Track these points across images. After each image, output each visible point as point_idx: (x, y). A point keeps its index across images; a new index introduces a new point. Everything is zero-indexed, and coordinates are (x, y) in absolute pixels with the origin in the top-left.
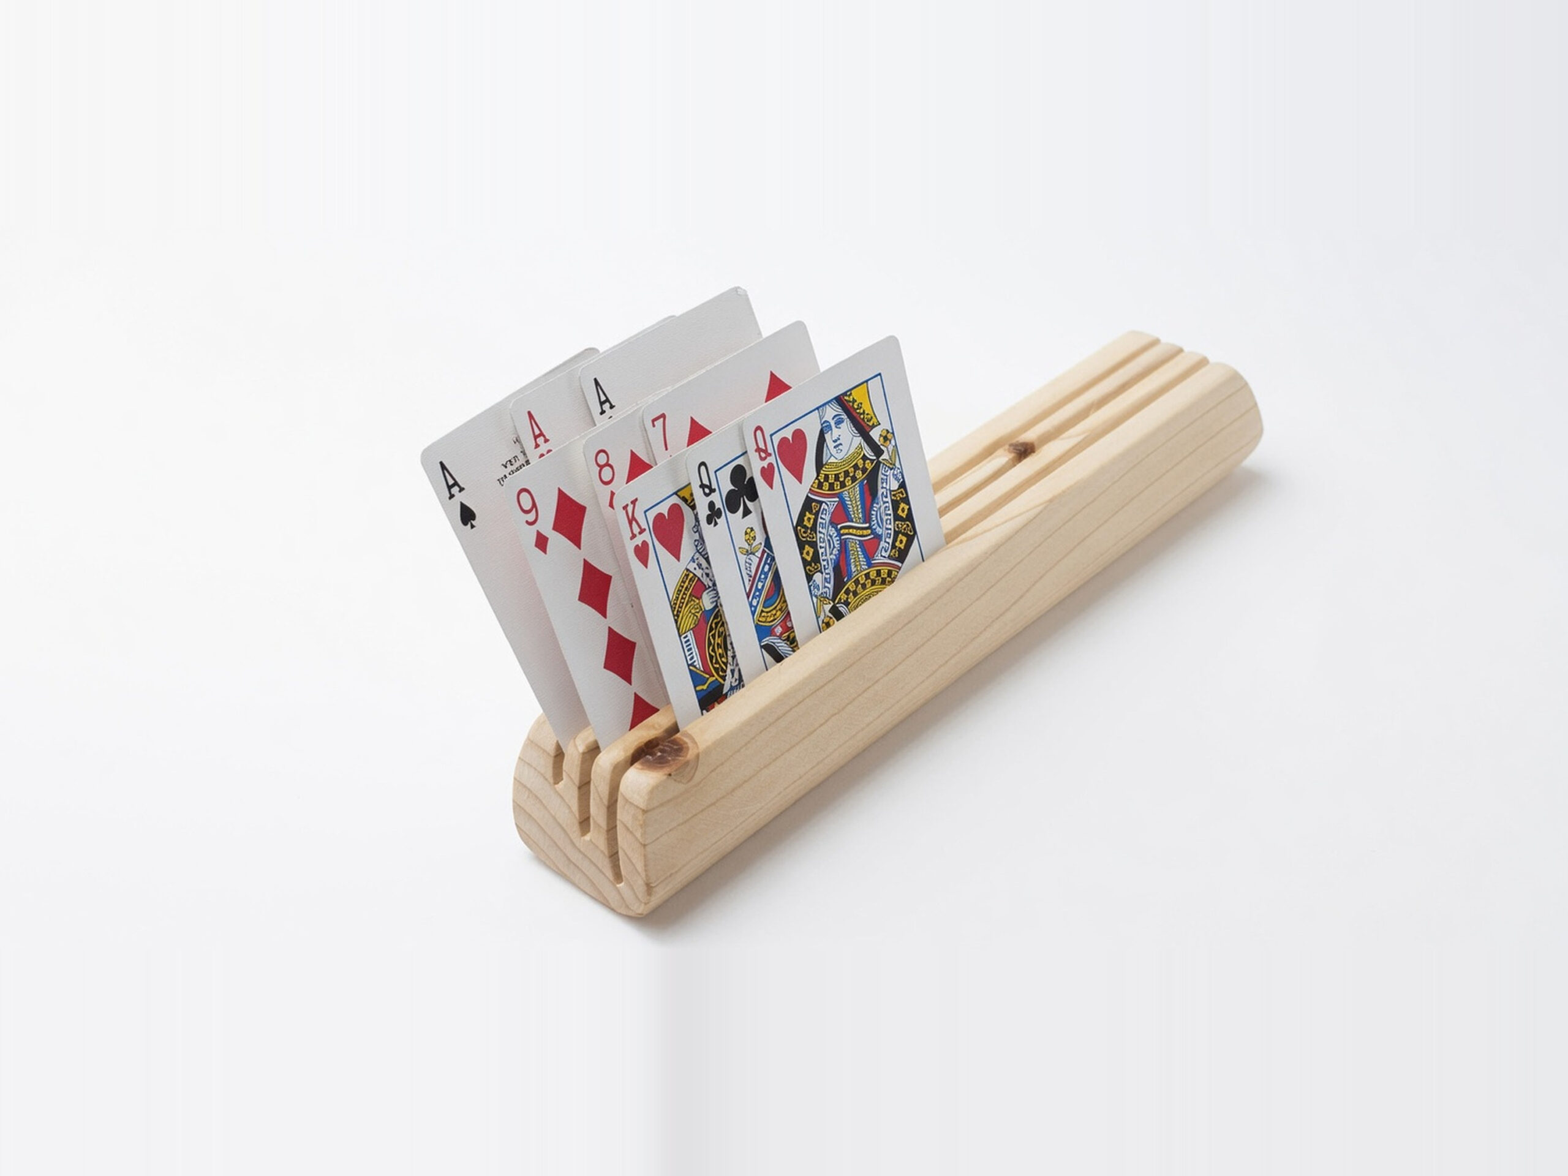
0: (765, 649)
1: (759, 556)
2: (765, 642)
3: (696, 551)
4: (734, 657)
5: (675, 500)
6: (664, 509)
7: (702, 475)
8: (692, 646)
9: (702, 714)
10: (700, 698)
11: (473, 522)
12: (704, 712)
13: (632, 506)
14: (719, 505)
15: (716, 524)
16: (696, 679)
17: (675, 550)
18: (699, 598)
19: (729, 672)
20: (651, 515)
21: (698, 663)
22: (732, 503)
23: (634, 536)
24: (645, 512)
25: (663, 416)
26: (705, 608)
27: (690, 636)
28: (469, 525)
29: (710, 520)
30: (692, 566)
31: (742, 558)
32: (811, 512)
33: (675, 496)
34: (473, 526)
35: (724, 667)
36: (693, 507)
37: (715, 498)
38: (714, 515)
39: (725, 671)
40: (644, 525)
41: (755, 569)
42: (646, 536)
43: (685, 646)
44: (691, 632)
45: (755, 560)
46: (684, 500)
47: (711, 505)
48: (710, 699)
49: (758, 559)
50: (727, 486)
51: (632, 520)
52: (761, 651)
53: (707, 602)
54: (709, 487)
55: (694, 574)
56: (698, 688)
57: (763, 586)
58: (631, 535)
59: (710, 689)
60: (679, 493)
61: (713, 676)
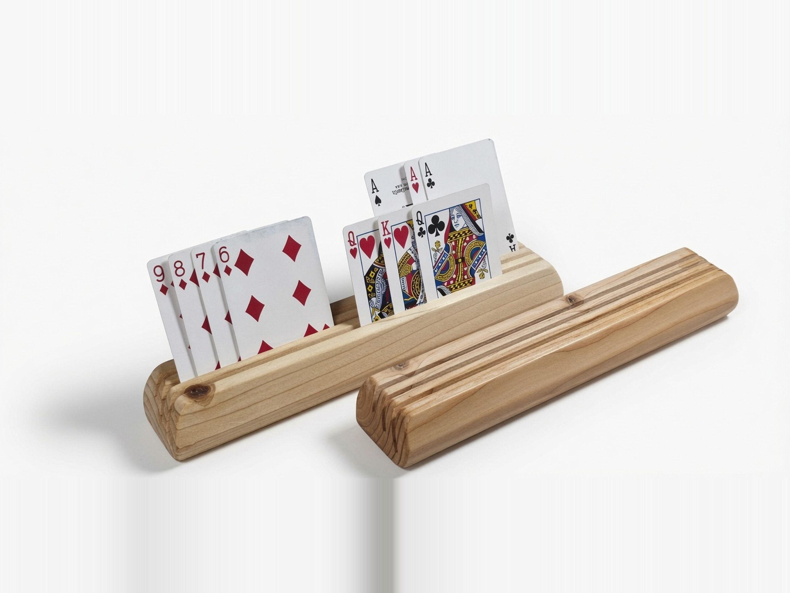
0: (438, 290)
1: (441, 253)
2: (438, 287)
3: (412, 245)
4: (423, 291)
5: (405, 224)
6: (400, 227)
7: (418, 216)
8: (405, 283)
9: (406, 310)
10: (406, 303)
11: (380, 204)
12: (406, 309)
13: (386, 223)
14: (424, 229)
15: (422, 237)
16: (405, 296)
17: (403, 244)
18: (411, 264)
19: (419, 297)
20: (394, 228)
21: (407, 290)
22: (431, 230)
23: (384, 235)
24: (391, 226)
25: (204, 254)
26: (412, 269)
27: (405, 278)
28: (378, 204)
29: (419, 234)
30: (409, 252)
31: (433, 253)
32: (373, 271)
33: (406, 223)
34: (379, 205)
35: (418, 294)
36: (413, 229)
37: (423, 226)
38: (422, 233)
39: (418, 296)
40: (390, 231)
41: (438, 257)
42: (390, 236)
43: (402, 283)
44: (406, 277)
45: (439, 255)
46: (409, 225)
47: (421, 229)
48: (409, 305)
49: (440, 254)
50: (429, 222)
51: (385, 228)
52: (437, 291)
53: (414, 266)
54: (421, 222)
55: (410, 255)
56: (405, 300)
57: (441, 265)
58: (383, 234)
59: (410, 301)
60: (407, 222)
61: (413, 296)
